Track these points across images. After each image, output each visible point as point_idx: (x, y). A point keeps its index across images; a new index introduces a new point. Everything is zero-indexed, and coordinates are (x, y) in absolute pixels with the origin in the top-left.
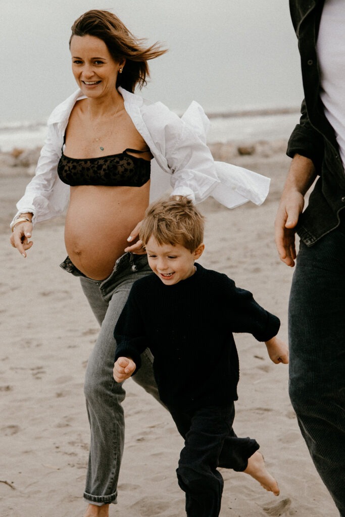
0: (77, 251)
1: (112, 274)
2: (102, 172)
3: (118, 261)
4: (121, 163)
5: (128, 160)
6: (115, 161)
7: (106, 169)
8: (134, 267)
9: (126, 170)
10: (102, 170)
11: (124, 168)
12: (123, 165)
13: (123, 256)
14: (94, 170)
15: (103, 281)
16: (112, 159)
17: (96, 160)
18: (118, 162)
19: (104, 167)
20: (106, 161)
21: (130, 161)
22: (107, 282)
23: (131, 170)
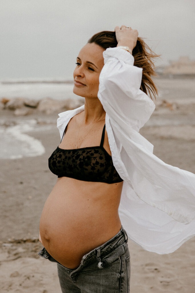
0: (47, 237)
1: (80, 267)
2: (78, 162)
3: (84, 257)
4: (95, 155)
5: (102, 154)
6: (90, 153)
7: (82, 158)
8: (100, 264)
9: (97, 163)
10: (79, 159)
11: (96, 160)
12: (95, 158)
13: (90, 252)
14: (73, 159)
15: (73, 270)
16: (89, 150)
17: (77, 151)
18: (92, 154)
19: (81, 157)
20: (84, 152)
21: (103, 156)
22: (76, 272)
23: (102, 165)
